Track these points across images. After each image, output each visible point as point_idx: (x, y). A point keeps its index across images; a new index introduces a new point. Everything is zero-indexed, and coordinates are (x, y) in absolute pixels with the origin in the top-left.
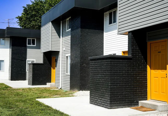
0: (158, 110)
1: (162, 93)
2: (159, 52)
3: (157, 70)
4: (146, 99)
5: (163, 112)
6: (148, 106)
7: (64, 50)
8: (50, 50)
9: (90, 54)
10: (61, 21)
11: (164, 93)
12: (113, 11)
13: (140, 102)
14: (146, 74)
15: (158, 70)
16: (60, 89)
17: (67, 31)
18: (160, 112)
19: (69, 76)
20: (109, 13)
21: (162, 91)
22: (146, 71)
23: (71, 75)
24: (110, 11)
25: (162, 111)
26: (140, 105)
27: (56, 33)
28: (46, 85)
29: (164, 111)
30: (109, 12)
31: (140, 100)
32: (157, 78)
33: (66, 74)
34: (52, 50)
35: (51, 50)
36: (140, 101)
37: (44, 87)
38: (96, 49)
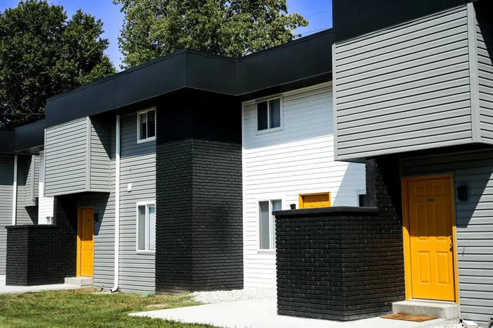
0: (442, 316)
1: (440, 282)
2: (429, 200)
3: (426, 237)
4: (404, 299)
5: (452, 322)
6: (418, 312)
7: (129, 189)
8: (87, 190)
9: (215, 200)
10: (118, 117)
11: (446, 283)
12: (269, 99)
13: (396, 305)
14: (402, 246)
15: (428, 236)
16: (117, 290)
17: (139, 141)
18: (448, 322)
19: (154, 257)
20: (259, 104)
21: (439, 279)
22: (400, 239)
23: (158, 254)
24: (261, 100)
25: (450, 320)
26: (395, 311)
27: (102, 146)
28: (63, 282)
29: (454, 319)
30: (256, 101)
31: (394, 301)
32: (427, 254)
33: (139, 251)
34: (92, 190)
35: (89, 190)
36: (393, 303)
37: (67, 289)
38: (226, 188)
